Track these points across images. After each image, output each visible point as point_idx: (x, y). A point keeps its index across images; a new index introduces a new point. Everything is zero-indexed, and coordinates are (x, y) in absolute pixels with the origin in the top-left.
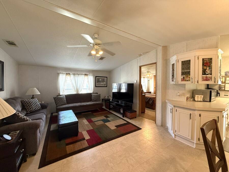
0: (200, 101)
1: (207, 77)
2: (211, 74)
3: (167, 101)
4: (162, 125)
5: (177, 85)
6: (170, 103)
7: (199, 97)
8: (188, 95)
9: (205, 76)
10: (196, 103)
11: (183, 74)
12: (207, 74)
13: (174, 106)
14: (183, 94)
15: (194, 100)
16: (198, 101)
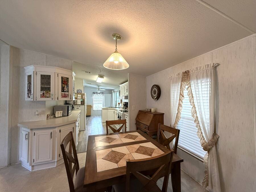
1: (65, 94)
3: (19, 125)
4: (10, 164)
5: (35, 102)
6: (25, 127)
7: (58, 114)
8: (49, 113)
10: (57, 119)
11: (42, 89)
13: (32, 130)
14: (43, 113)
15: (55, 117)
16: (58, 117)
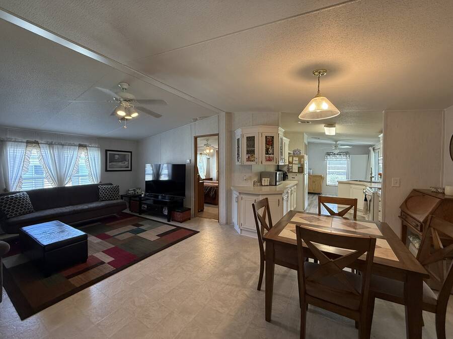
0: (267, 185)
1: (269, 157)
2: (273, 154)
3: (232, 188)
4: (227, 223)
5: (242, 166)
6: (235, 191)
7: (266, 181)
8: (256, 179)
9: (268, 155)
10: (263, 188)
11: (248, 152)
12: (270, 154)
13: (240, 193)
14: (250, 178)
15: (261, 185)
16: (265, 186)
